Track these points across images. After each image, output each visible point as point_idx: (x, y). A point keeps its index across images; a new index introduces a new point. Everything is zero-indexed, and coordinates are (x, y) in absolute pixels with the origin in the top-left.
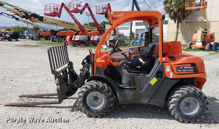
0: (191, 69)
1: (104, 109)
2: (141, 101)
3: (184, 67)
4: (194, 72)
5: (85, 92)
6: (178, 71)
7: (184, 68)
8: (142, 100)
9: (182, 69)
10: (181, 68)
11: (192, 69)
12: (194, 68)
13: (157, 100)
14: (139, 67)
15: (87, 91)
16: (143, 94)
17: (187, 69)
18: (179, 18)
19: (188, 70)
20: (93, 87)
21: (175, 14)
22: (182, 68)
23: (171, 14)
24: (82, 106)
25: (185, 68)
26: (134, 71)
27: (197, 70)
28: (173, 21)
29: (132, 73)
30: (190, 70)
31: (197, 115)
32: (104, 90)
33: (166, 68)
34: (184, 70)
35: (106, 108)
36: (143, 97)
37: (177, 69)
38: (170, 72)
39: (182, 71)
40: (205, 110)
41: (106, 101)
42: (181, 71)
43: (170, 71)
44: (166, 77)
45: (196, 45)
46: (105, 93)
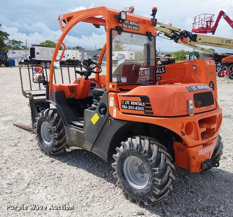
0: (140, 106)
3: (130, 102)
4: (145, 112)
6: (123, 108)
9: (128, 105)
10: (126, 103)
11: (142, 107)
12: (146, 105)
13: (100, 150)
17: (135, 106)
19: (136, 108)
22: (128, 102)
25: (132, 104)
27: (151, 109)
30: (139, 108)
31: (144, 192)
37: (122, 104)
39: (127, 109)
40: (156, 189)
42: (126, 107)
43: (114, 106)
44: (110, 115)
46: (52, 126)
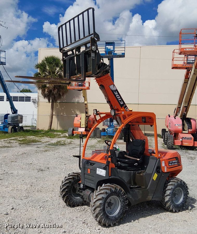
1: (121, 214)
2: (147, 199)
4: (178, 165)
5: (105, 198)
7: (172, 162)
8: (148, 197)
9: (171, 163)
12: (177, 161)
13: (157, 195)
14: (136, 164)
15: (107, 196)
16: (149, 191)
17: (174, 163)
18: (55, 97)
20: (112, 191)
21: (50, 92)
23: (44, 90)
24: (102, 215)
26: (132, 169)
28: (46, 100)
29: (130, 171)
30: (176, 163)
32: (121, 192)
33: (162, 163)
34: (172, 164)
35: (123, 212)
36: (149, 194)
37: (169, 164)
38: (164, 166)
41: (123, 204)
44: (162, 172)
45: (79, 131)
46: (122, 196)
